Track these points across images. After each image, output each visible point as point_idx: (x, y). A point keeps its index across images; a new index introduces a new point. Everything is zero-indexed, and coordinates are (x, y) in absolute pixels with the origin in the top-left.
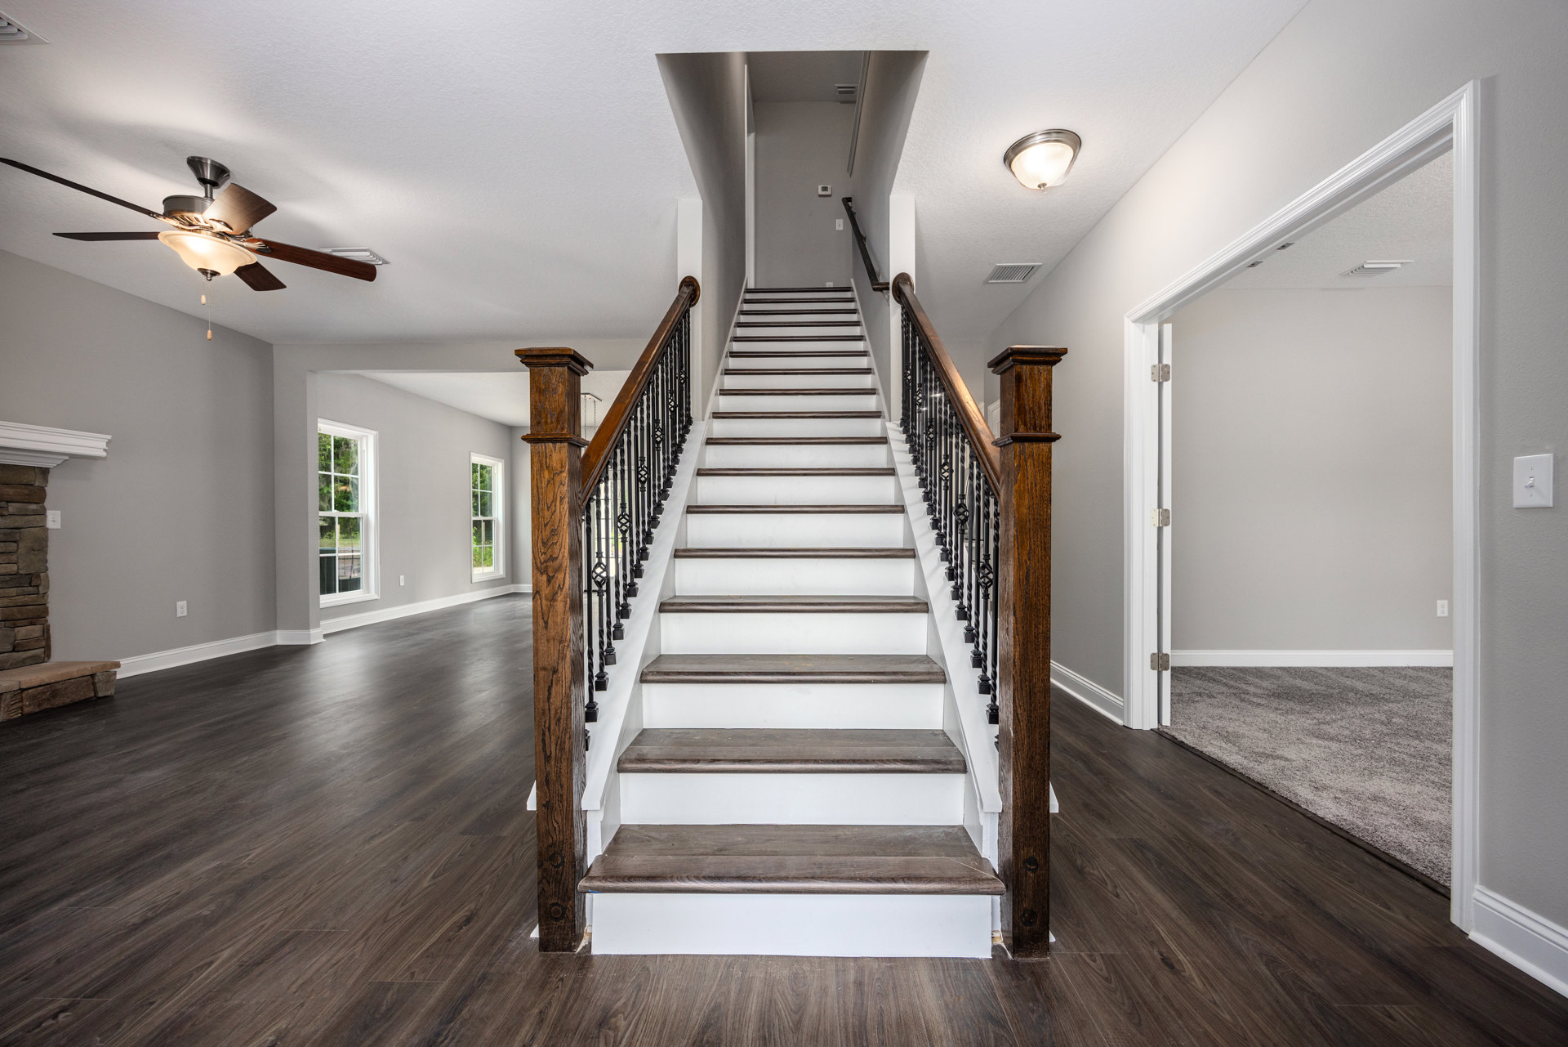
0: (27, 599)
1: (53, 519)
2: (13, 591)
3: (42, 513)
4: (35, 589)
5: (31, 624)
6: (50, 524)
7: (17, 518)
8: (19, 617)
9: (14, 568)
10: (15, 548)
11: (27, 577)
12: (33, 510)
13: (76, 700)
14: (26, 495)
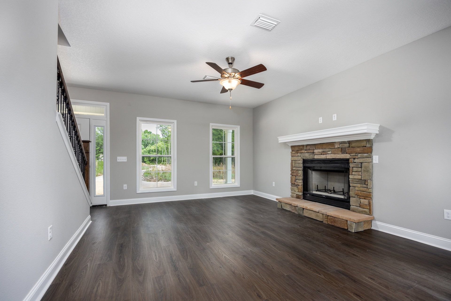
0: (364, 189)
1: (376, 159)
2: (359, 185)
3: (371, 157)
4: (367, 186)
5: (365, 199)
6: (374, 162)
7: (361, 159)
8: (361, 195)
9: (360, 177)
10: (361, 170)
11: (364, 181)
12: (365, 156)
13: (340, 227)
14: (362, 150)
